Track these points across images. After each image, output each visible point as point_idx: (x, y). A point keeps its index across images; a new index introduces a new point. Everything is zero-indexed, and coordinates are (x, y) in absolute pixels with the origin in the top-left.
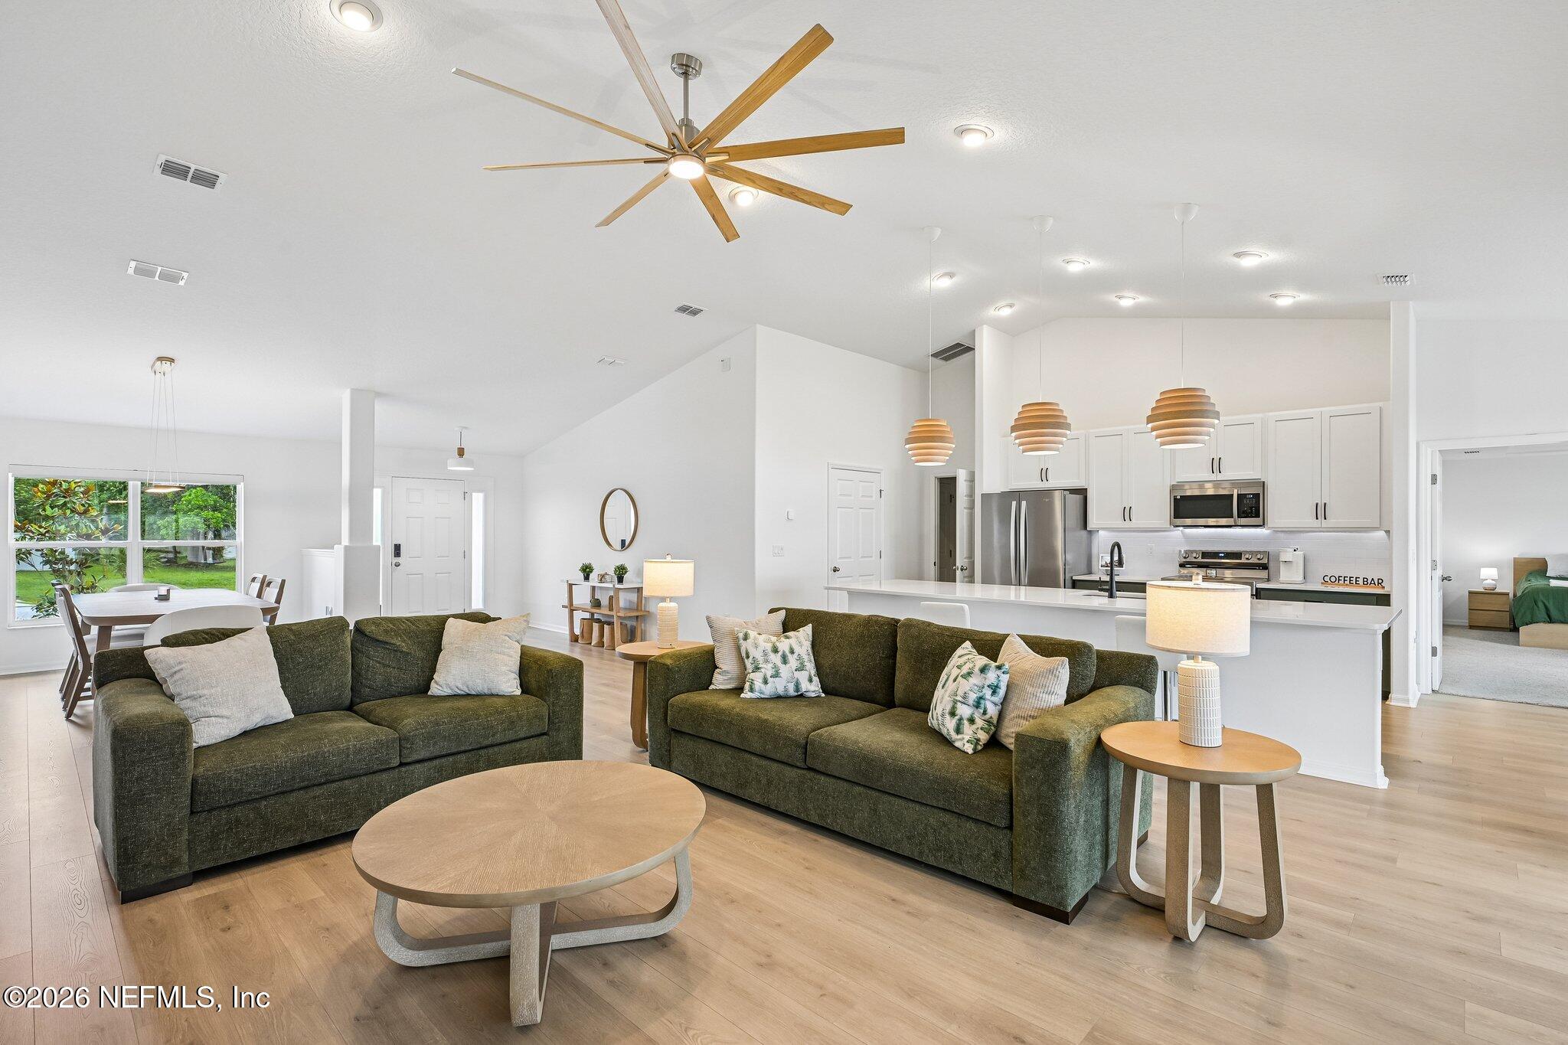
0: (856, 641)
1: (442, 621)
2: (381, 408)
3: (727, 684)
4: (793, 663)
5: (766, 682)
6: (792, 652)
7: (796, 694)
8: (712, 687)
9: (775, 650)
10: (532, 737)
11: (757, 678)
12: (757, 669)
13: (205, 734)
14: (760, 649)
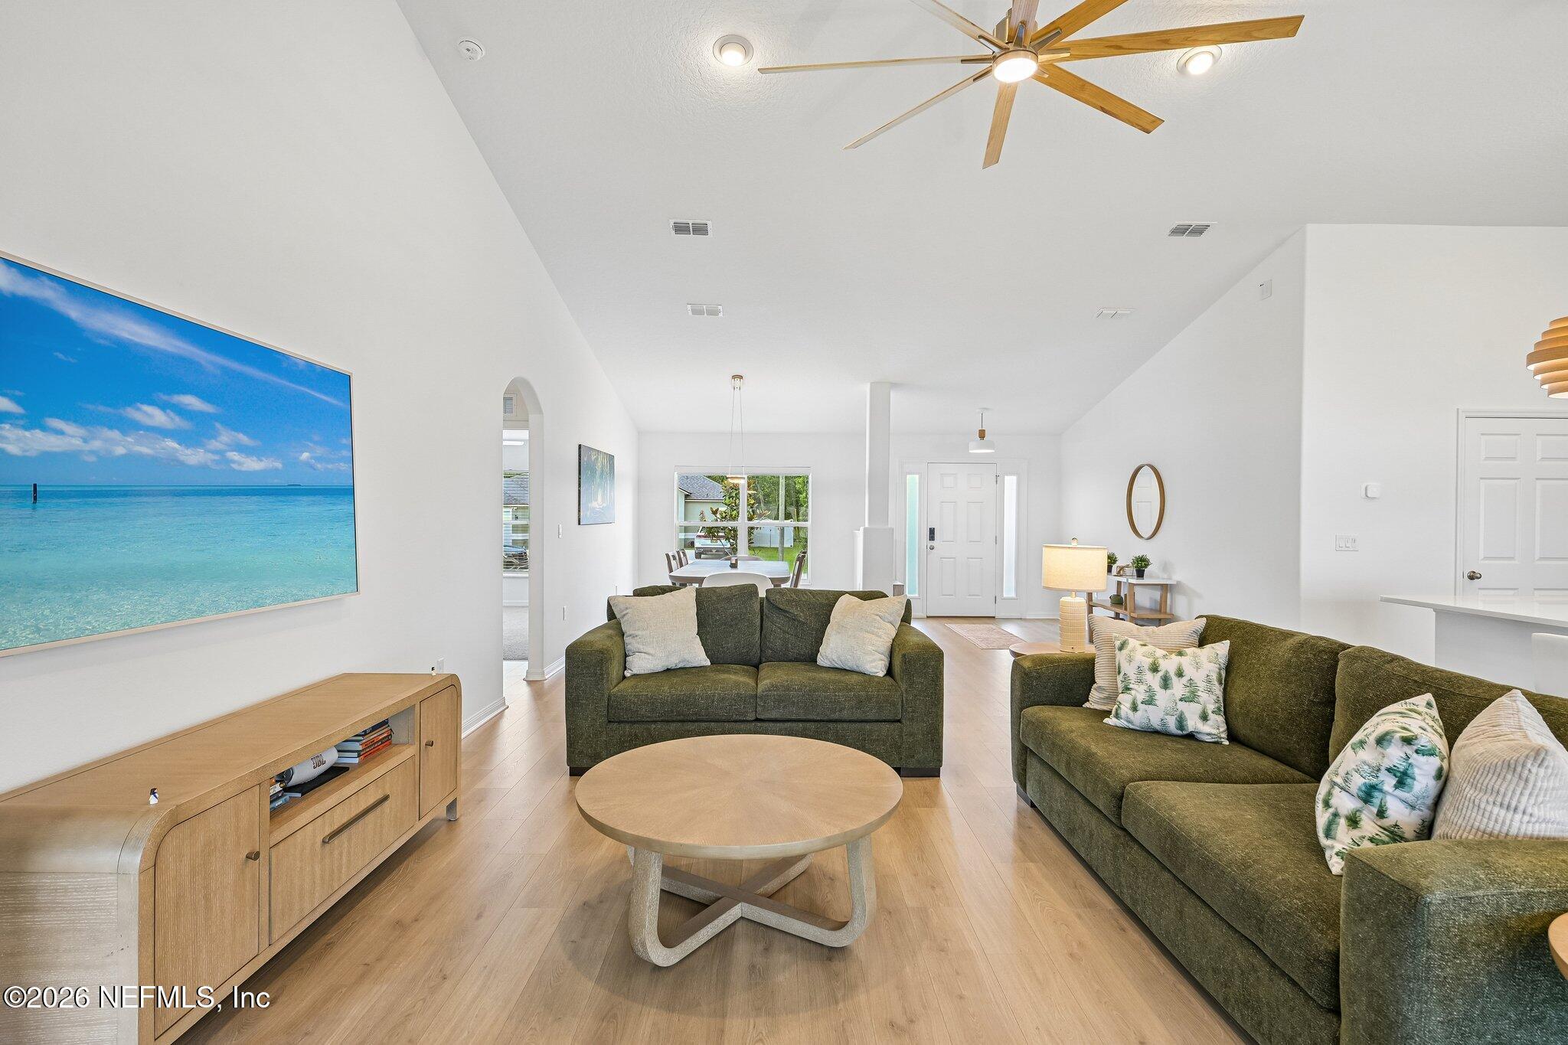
0: (1280, 672)
1: (839, 594)
2: (895, 396)
3: (1104, 704)
4: (1178, 688)
5: (1135, 708)
6: (1180, 674)
7: (1180, 732)
8: (1087, 705)
9: (1155, 669)
10: (885, 721)
11: (1125, 701)
12: (1127, 689)
13: (639, 664)
14: (1135, 665)
